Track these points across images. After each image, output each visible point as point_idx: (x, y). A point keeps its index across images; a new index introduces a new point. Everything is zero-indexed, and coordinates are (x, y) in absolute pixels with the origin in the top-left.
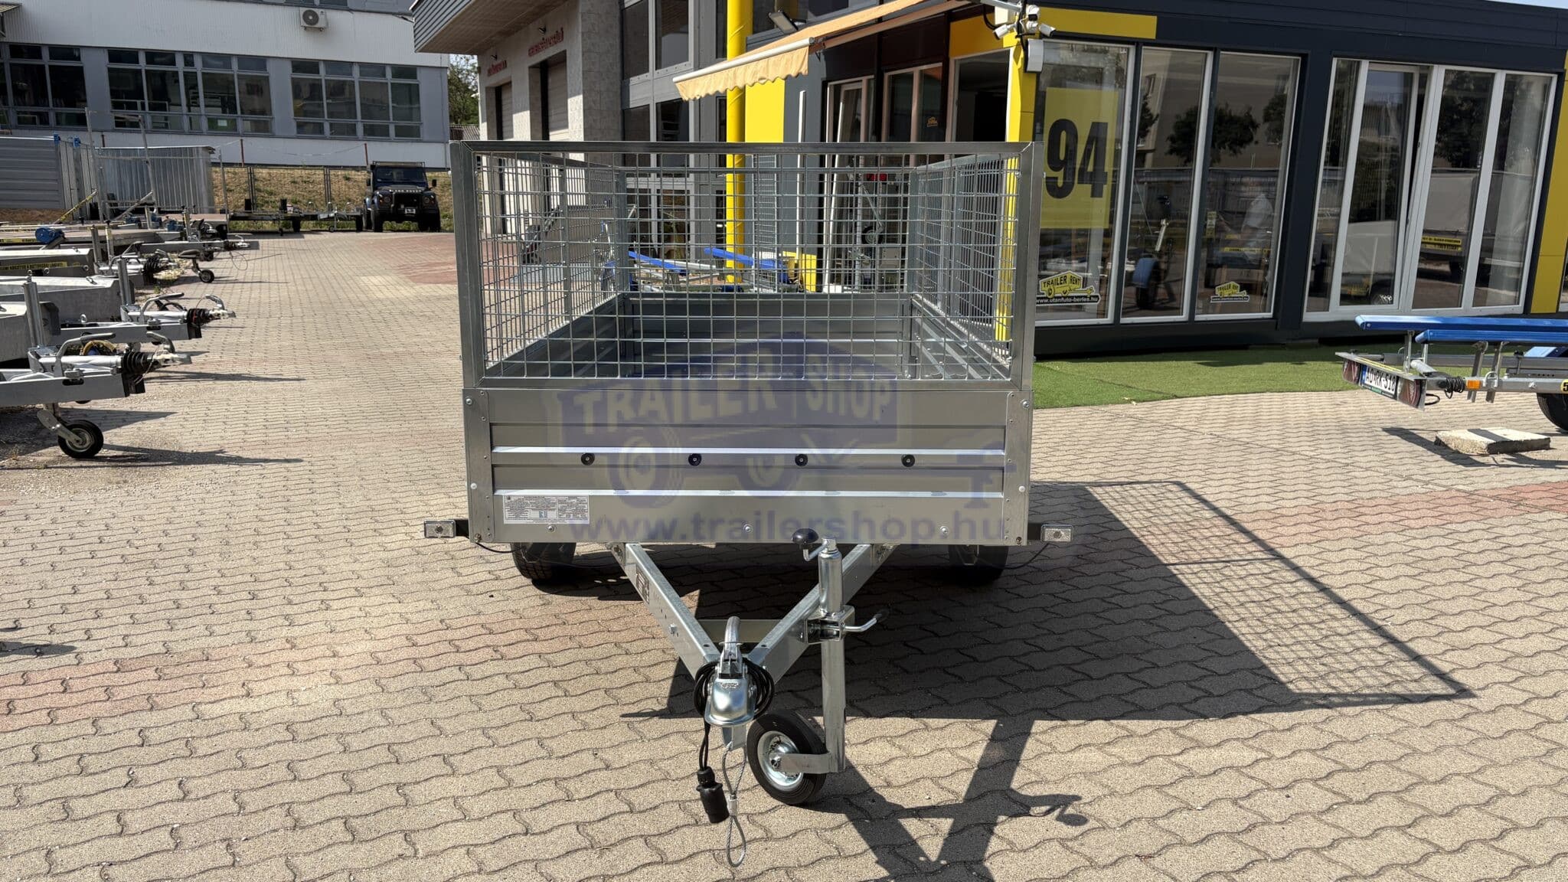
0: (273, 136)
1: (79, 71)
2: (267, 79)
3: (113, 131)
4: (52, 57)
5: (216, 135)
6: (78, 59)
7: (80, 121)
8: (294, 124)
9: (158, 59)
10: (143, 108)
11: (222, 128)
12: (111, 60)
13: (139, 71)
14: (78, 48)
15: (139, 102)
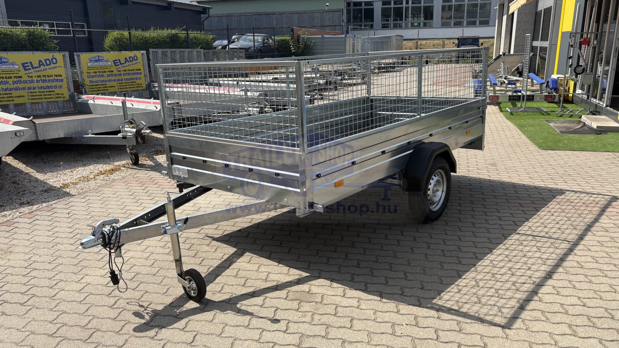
0: (432, 28)
1: (372, 10)
2: (433, 6)
3: (381, 29)
4: (365, 5)
5: (413, 29)
6: (373, 5)
7: (372, 26)
8: (441, 23)
9: (397, 3)
10: (391, 21)
11: (415, 26)
12: (383, 5)
13: (391, 8)
14: (373, 1)
15: (390, 19)
